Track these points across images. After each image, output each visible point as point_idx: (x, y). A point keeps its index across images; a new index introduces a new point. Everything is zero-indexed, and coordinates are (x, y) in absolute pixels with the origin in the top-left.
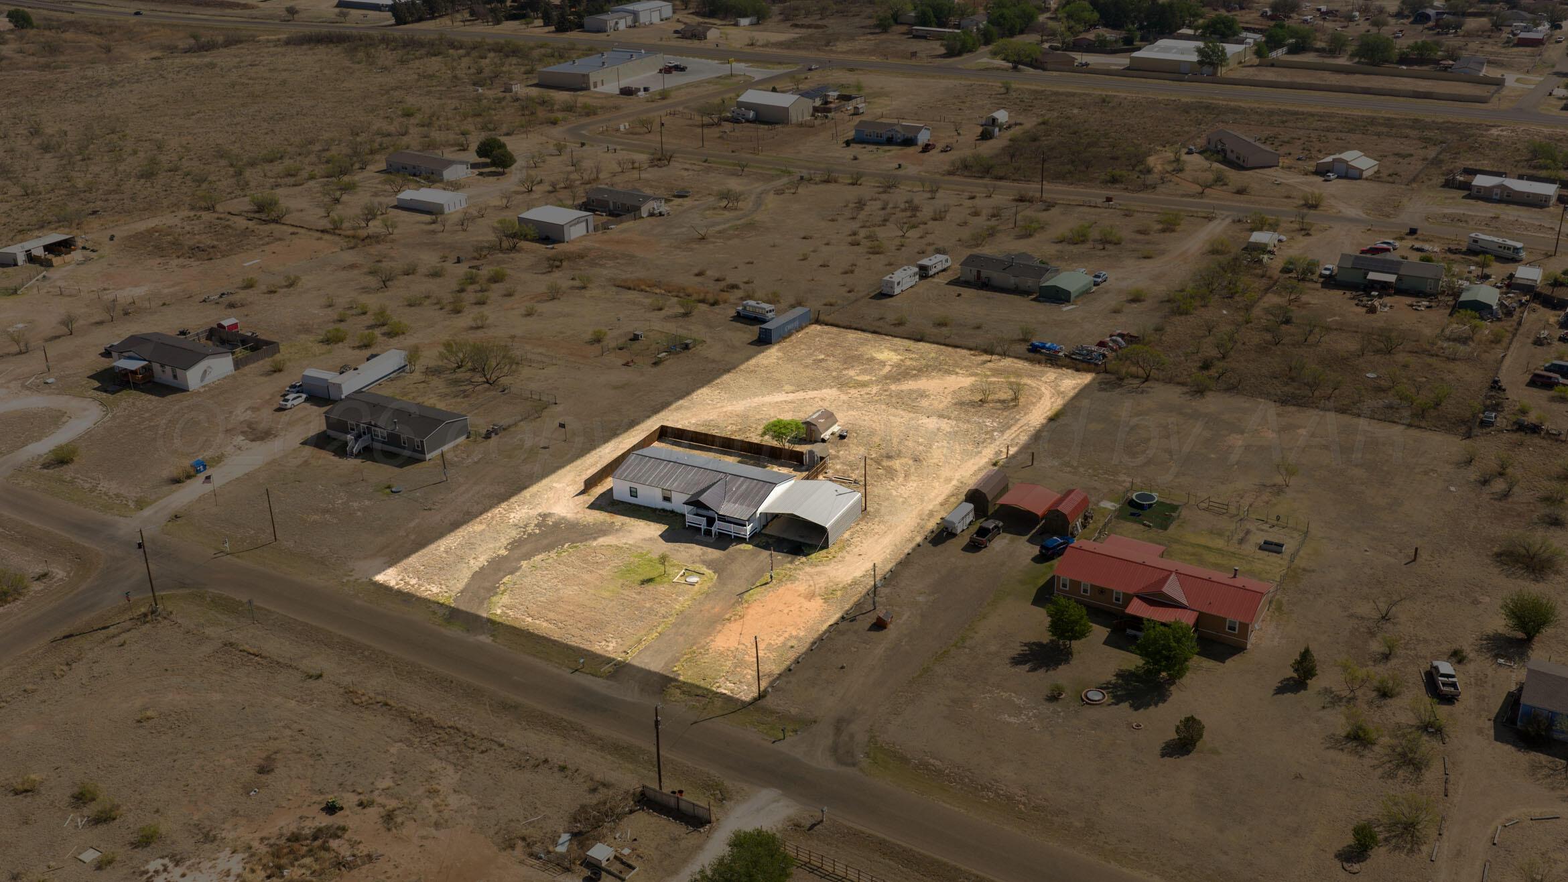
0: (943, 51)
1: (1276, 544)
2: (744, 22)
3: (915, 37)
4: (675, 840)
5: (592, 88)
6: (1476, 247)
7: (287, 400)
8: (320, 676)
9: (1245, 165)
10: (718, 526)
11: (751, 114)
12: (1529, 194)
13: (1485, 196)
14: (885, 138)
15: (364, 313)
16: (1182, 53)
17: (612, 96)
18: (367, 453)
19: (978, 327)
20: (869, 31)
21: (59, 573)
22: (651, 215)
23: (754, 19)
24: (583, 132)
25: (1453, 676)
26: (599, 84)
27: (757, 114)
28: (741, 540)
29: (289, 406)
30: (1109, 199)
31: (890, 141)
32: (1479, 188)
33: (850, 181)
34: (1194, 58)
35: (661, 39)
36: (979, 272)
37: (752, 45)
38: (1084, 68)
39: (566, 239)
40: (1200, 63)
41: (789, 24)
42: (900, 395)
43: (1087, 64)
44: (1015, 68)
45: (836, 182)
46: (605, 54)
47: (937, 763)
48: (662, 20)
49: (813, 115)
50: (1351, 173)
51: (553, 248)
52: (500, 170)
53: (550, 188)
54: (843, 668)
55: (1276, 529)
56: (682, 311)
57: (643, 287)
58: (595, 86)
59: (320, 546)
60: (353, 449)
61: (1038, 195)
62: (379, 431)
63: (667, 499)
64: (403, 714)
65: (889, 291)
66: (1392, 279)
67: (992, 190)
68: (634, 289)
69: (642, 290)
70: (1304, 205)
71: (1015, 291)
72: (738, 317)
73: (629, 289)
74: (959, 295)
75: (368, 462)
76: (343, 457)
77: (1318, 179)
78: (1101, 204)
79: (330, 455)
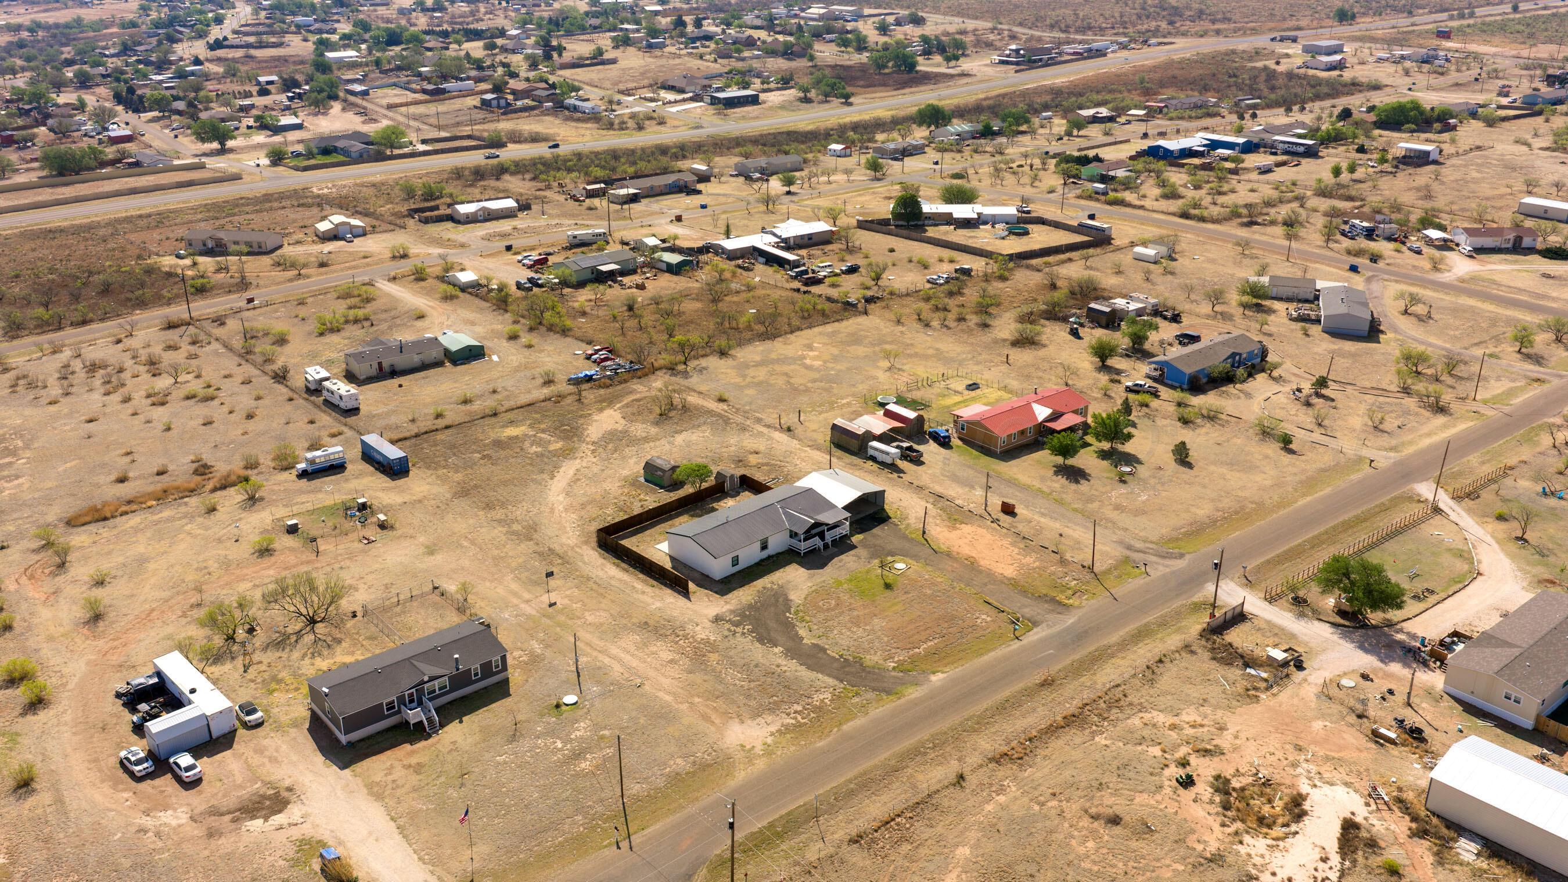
1: (973, 384)
6: (577, 241)
9: (263, 250)
10: (829, 536)
12: (502, 210)
13: (471, 220)
18: (448, 713)
19: (495, 391)
25: (1146, 384)
28: (846, 537)
32: (467, 215)
36: (380, 364)
42: (609, 440)
50: (354, 231)
54: (1060, 535)
57: (124, 508)
59: (665, 764)
60: (430, 720)
61: (186, 316)
62: (436, 683)
63: (764, 547)
64: (1052, 730)
65: (354, 404)
66: (613, 267)
67: (129, 327)
68: (113, 517)
69: (126, 513)
70: (394, 257)
71: (424, 367)
72: (304, 474)
73: (105, 519)
74: (400, 386)
75: (465, 719)
76: (429, 736)
77: (342, 243)
78: (251, 305)
79: (407, 747)
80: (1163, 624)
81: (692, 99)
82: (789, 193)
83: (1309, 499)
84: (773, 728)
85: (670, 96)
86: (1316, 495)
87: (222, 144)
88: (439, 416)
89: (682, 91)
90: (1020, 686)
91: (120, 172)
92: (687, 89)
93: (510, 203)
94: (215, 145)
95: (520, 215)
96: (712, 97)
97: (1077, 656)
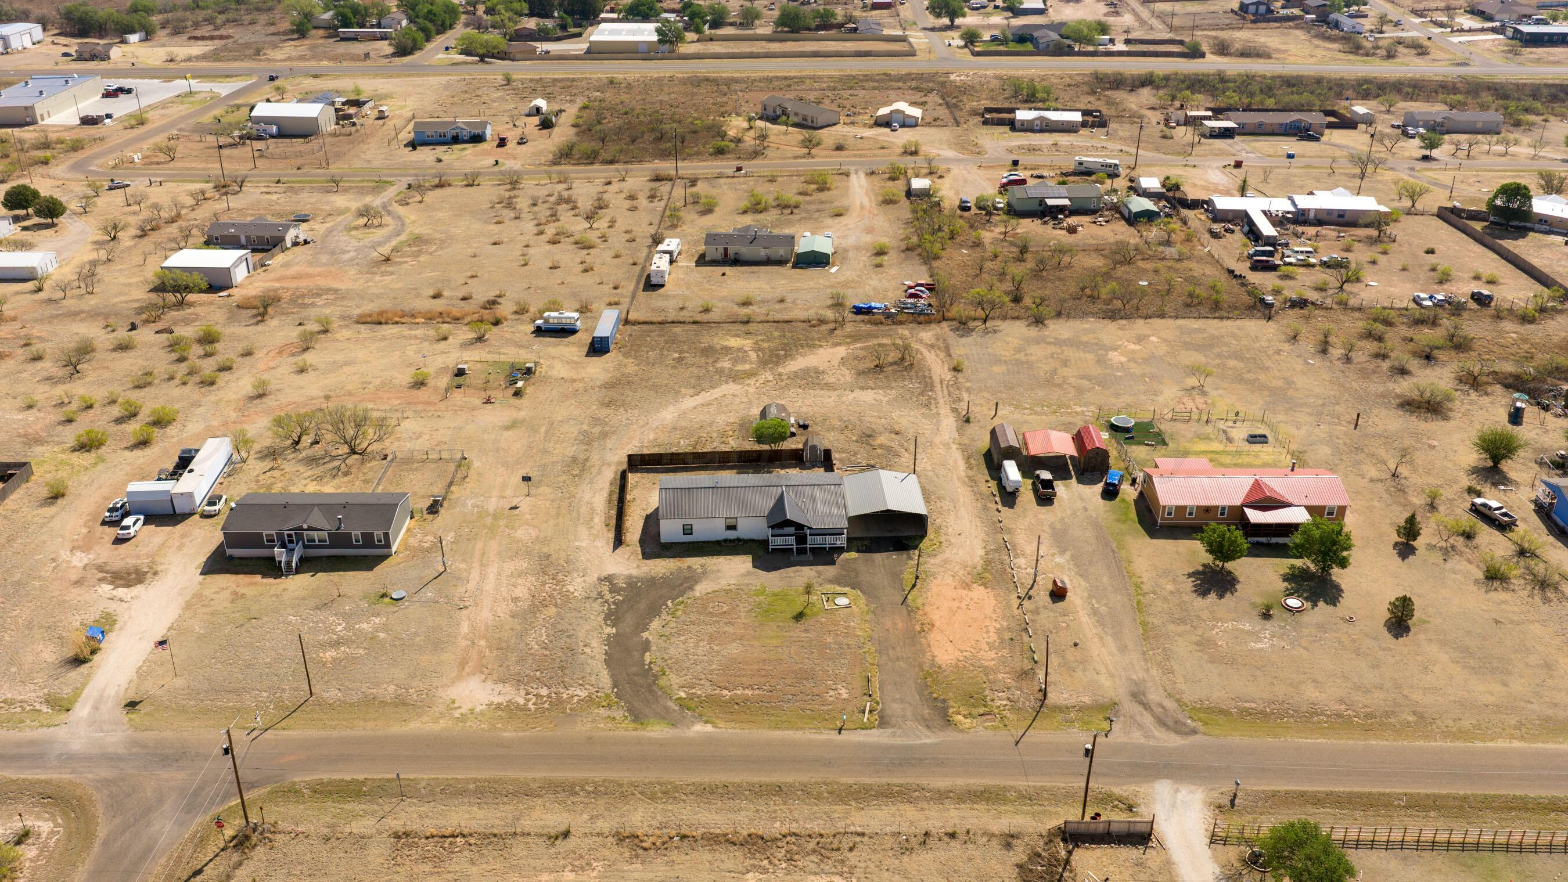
0: (390, 50)
1: (1260, 436)
2: (134, 38)
3: (343, 39)
4: (1139, 864)
5: (40, 122)
6: (1082, 168)
7: (127, 528)
8: (566, 834)
9: (814, 125)
10: (812, 541)
11: (274, 128)
12: (1063, 123)
13: (1028, 128)
14: (449, 137)
15: (90, 407)
16: (634, 35)
17: (73, 128)
18: (308, 564)
19: (782, 301)
20: (286, 38)
21: (44, 827)
22: (295, 244)
23: (143, 34)
24: (92, 168)
25: (1501, 508)
26: (46, 115)
27: (279, 128)
28: (840, 550)
29: (132, 535)
30: (739, 169)
31: (456, 140)
32: (1023, 122)
33: (465, 183)
34: (655, 38)
35: (57, 64)
36: (726, 250)
37: (172, 60)
38: (546, 56)
39: (234, 284)
40: (660, 41)
41: (185, 37)
42: (795, 376)
43: (547, 52)
44: (482, 60)
45: (449, 185)
46: (30, 82)
47: (1253, 705)
48: (34, 44)
49: (337, 124)
50: (908, 121)
51: (229, 296)
52: (49, 220)
53: (139, 232)
54: (1076, 645)
55: (1238, 424)
56: (473, 335)
57: (397, 319)
58: (43, 119)
59: (378, 685)
60: (289, 563)
61: (673, 173)
62: (315, 535)
63: (731, 527)
64: (715, 840)
65: (660, 281)
66: (1066, 202)
67: (624, 173)
68: (386, 323)
69: (397, 323)
70: (905, 152)
71: (768, 262)
72: (539, 331)
73: (380, 323)
74: (724, 274)
75: (320, 574)
76: (280, 577)
77: (887, 130)
78: (737, 174)
79: (258, 578)
80: (1028, 798)
81: (1494, 30)
82: (1426, 158)
83: (1516, 744)
84: (497, 700)
85: (1475, 23)
86: (1532, 745)
87: (952, 21)
88: (707, 310)
89: (1491, 19)
90: (756, 779)
91: (841, 35)
92: (1498, 17)
93: (1077, 117)
94: (946, 21)
95: (1083, 132)
96: (1516, 30)
97: (867, 780)
